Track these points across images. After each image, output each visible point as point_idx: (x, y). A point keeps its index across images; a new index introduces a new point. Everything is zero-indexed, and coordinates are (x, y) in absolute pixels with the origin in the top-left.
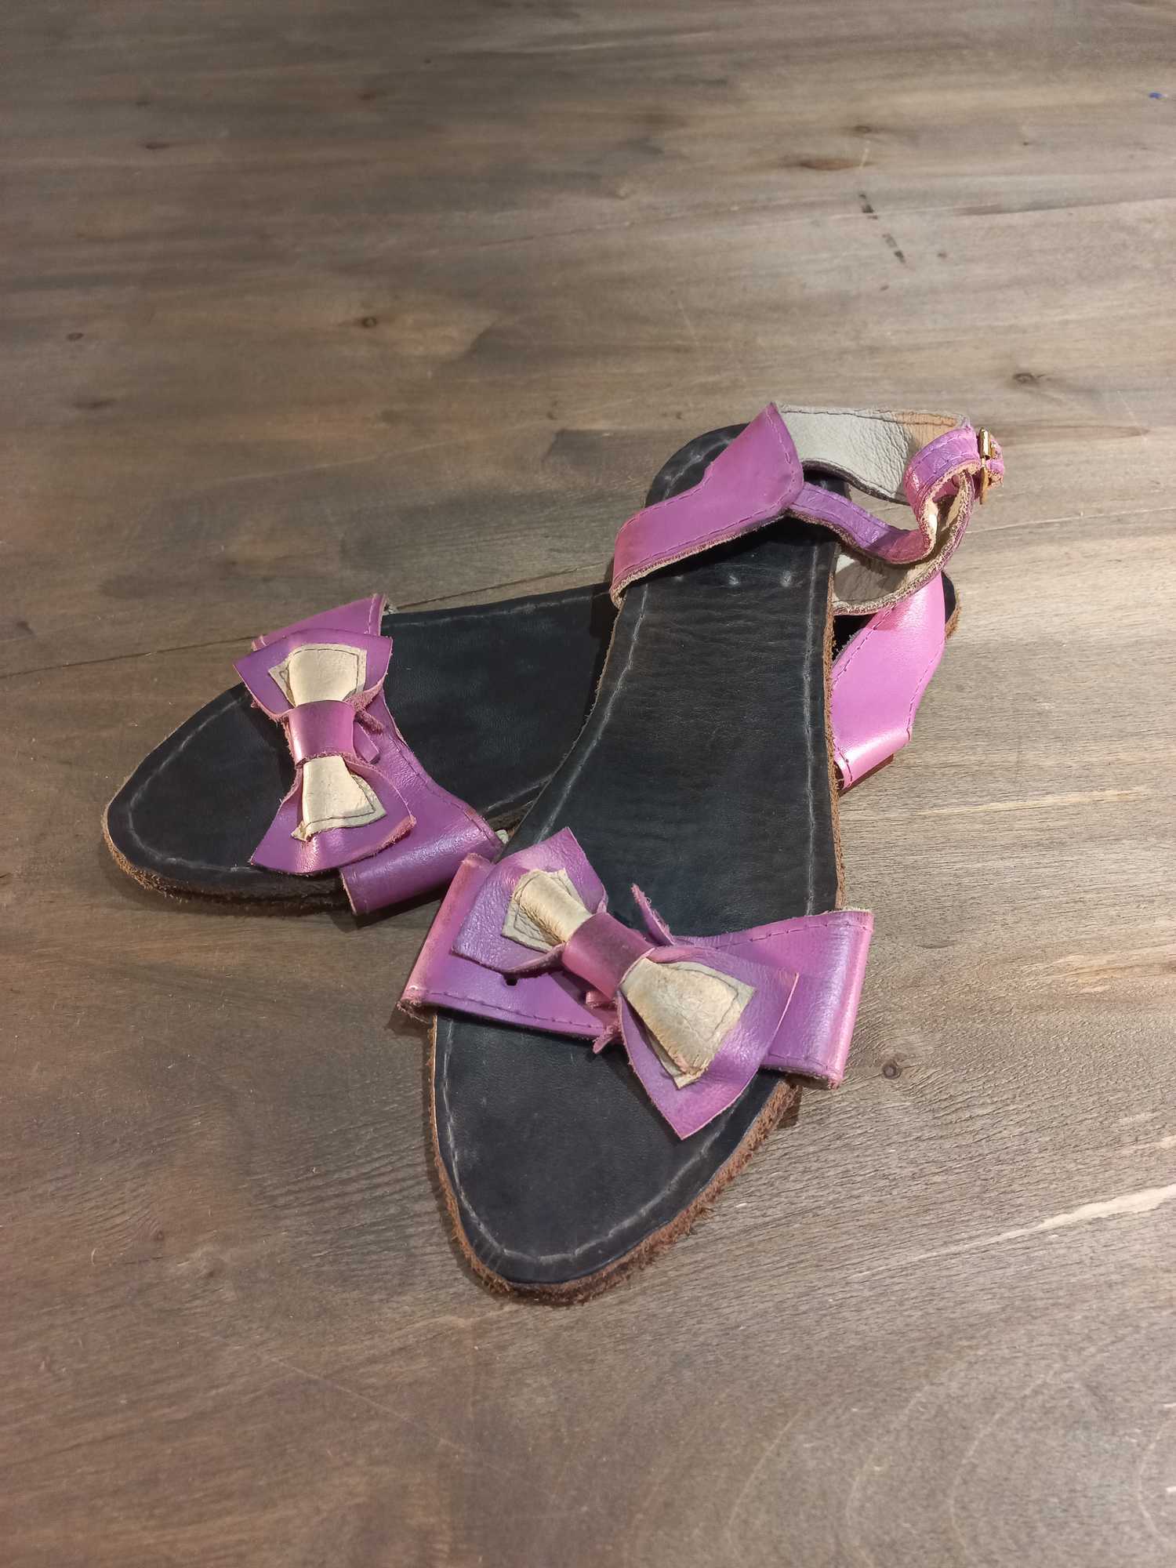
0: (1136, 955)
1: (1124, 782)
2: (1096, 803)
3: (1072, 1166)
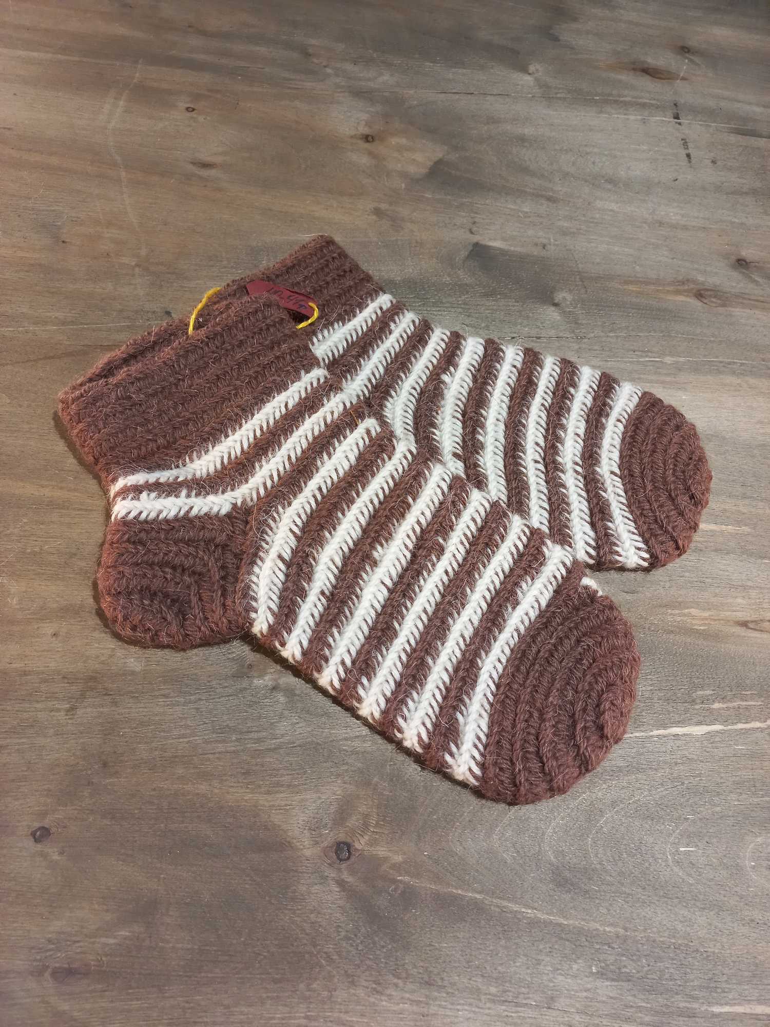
0: (723, 614)
1: (739, 523)
2: (722, 532)
3: (671, 709)
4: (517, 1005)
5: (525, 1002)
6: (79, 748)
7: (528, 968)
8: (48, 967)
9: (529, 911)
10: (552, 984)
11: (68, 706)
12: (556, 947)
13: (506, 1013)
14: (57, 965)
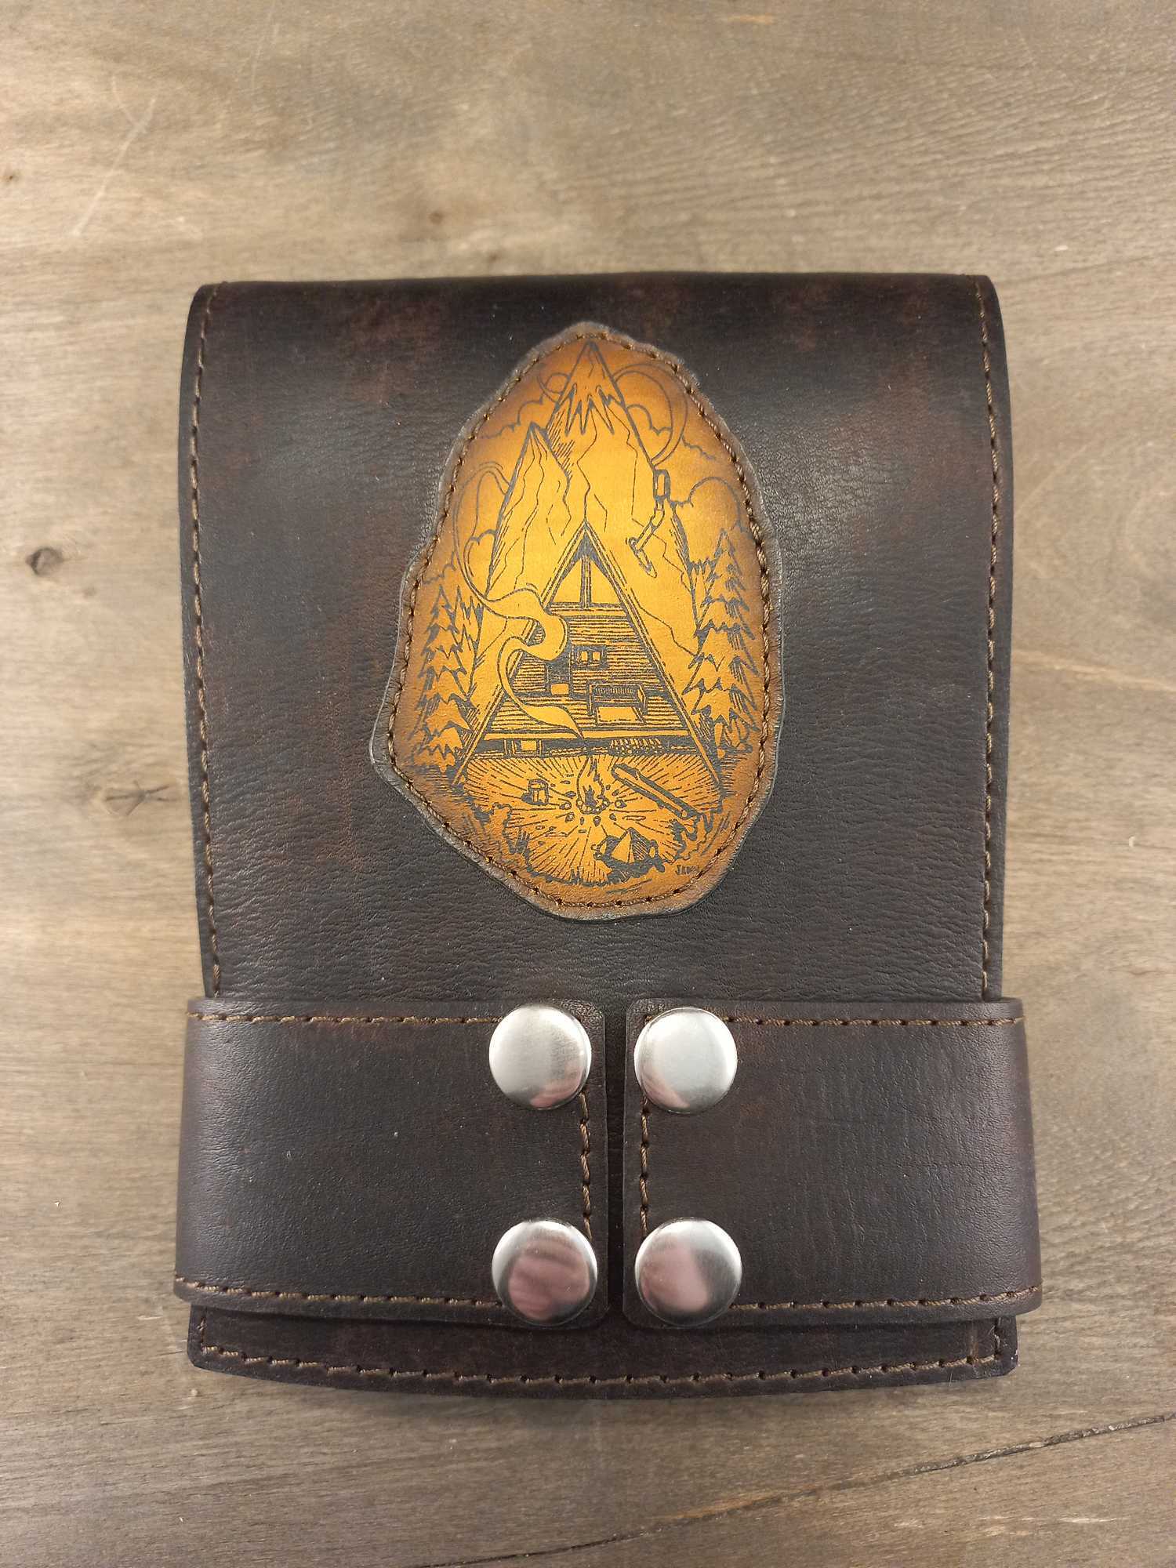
4: (1064, 840)
5: (1079, 835)
6: (97, 397)
7: (1087, 776)
8: (97, 788)
9: (1090, 670)
10: (1138, 803)
11: (59, 319)
12: (1151, 735)
13: (1038, 856)
14: (116, 786)
